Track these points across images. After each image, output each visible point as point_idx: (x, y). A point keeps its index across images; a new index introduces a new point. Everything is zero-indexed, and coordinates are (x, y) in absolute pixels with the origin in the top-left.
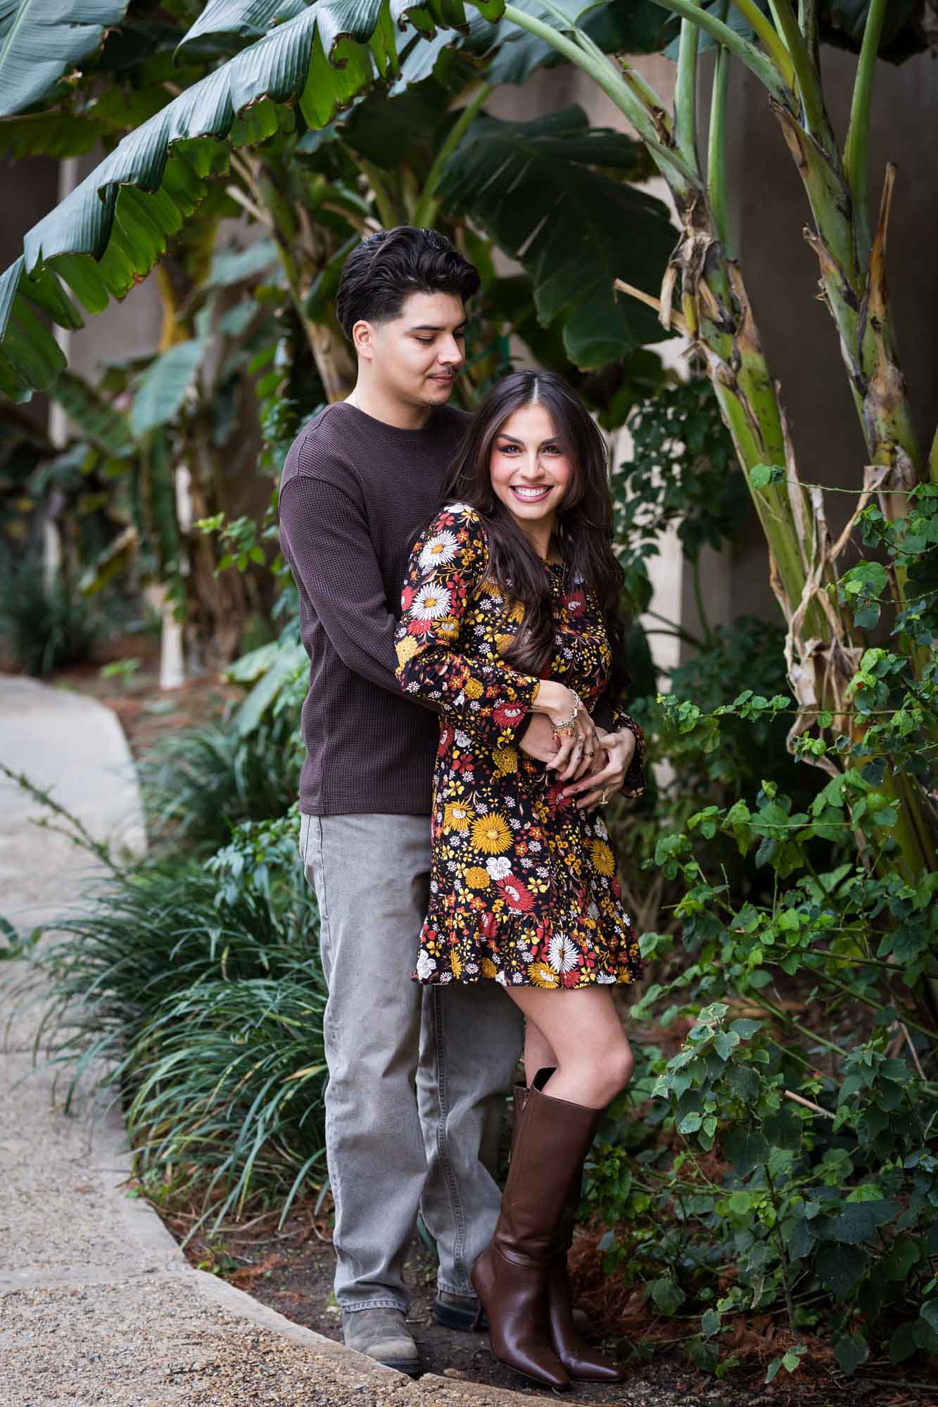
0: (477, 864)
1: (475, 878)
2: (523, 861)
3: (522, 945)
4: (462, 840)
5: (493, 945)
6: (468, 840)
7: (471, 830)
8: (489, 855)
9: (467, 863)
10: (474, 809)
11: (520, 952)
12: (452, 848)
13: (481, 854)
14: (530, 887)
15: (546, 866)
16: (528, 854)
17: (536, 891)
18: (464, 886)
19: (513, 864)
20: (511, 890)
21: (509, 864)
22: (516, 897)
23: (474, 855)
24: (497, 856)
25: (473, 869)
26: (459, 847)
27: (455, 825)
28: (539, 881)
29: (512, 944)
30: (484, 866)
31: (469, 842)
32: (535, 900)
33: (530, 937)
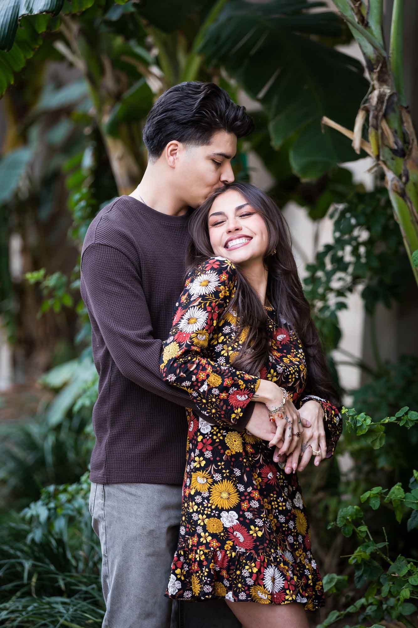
0: (214, 516)
1: (213, 526)
2: (246, 514)
3: (246, 573)
4: (203, 499)
5: (224, 573)
6: (208, 499)
7: (210, 492)
8: (222, 510)
9: (207, 515)
10: (212, 477)
11: (244, 578)
12: (196, 504)
13: (217, 509)
14: (251, 532)
15: (261, 518)
16: (250, 509)
17: (255, 535)
18: (205, 531)
19: (240, 516)
20: (238, 534)
21: (237, 517)
22: (242, 539)
23: (212, 510)
24: (228, 511)
25: (212, 519)
26: (201, 504)
27: (198, 487)
28: (257, 529)
29: (238, 572)
30: (219, 517)
31: (208, 500)
32: (255, 541)
33: (251, 568)
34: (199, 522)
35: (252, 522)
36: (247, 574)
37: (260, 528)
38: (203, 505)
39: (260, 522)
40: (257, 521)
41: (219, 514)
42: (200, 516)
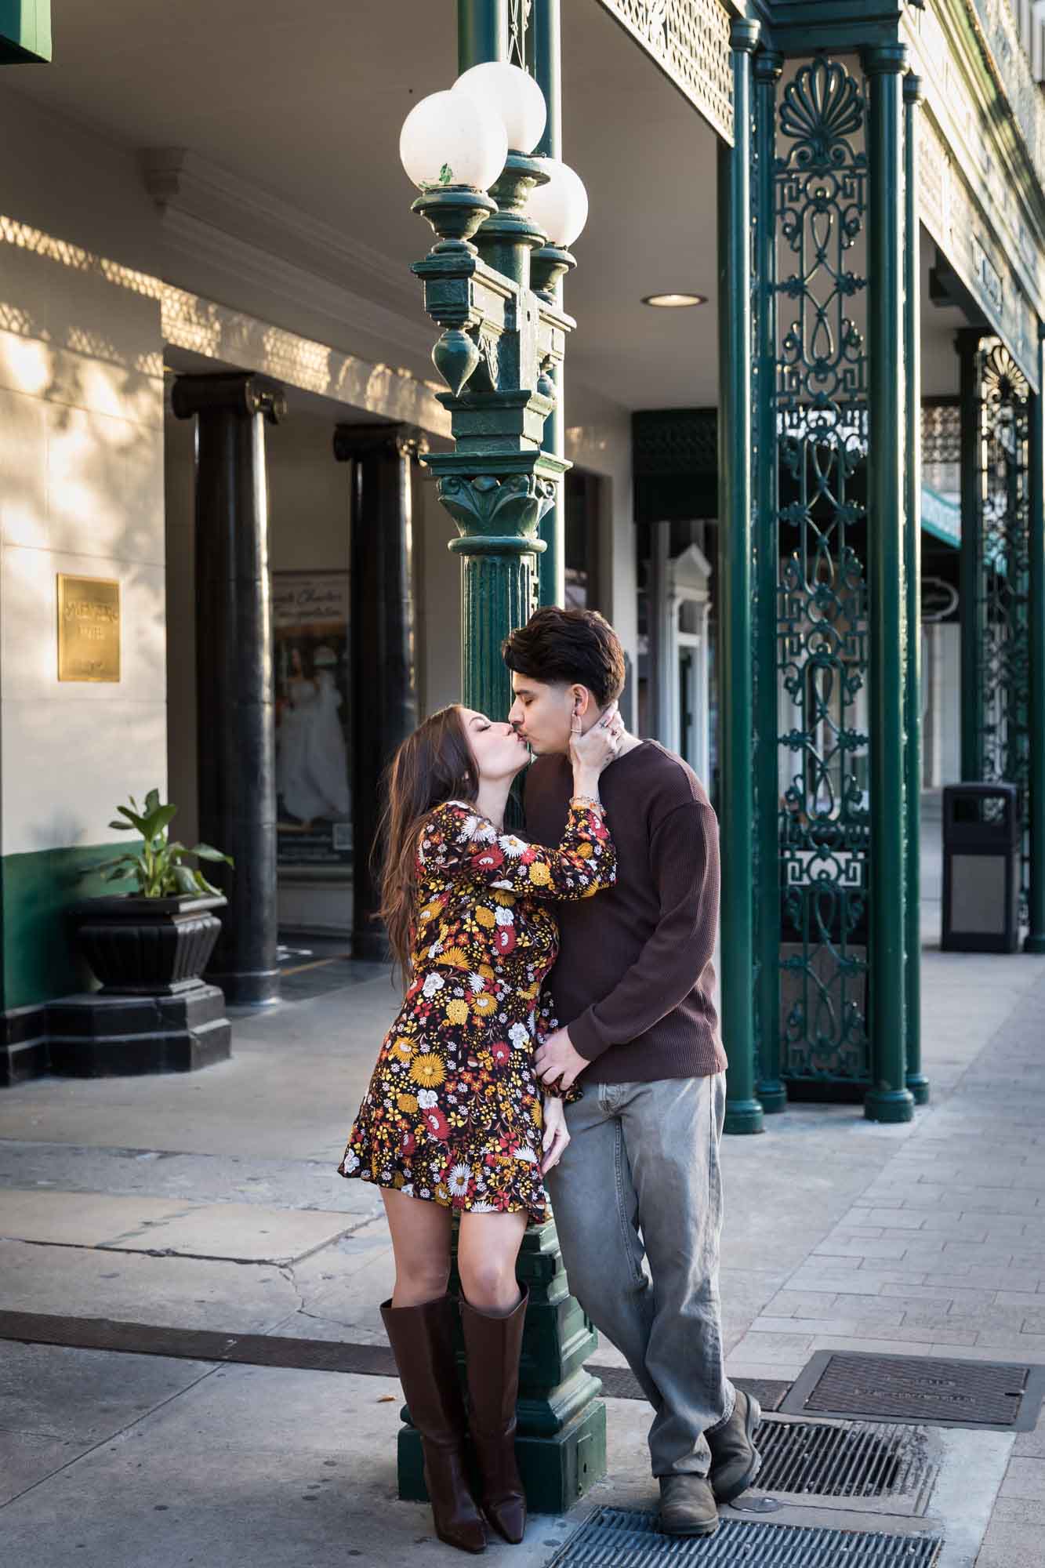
34: (389, 1094)
35: (455, 1108)
36: (435, 1169)
37: (463, 1118)
38: (399, 1077)
39: (463, 1110)
40: (461, 1108)
41: (416, 1092)
42: (393, 1088)
